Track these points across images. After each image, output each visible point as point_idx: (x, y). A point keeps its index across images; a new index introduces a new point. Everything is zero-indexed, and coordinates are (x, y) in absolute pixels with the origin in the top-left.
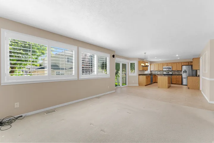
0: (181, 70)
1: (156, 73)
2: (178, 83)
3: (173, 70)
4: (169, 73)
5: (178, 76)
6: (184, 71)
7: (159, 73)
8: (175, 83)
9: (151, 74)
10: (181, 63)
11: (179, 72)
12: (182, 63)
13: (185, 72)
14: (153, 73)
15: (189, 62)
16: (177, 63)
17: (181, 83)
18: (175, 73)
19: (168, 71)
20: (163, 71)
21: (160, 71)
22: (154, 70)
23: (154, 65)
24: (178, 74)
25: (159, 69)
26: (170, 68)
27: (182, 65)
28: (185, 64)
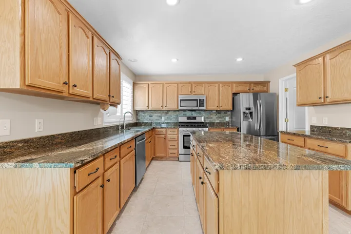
0: (230, 107)
1: (155, 118)
3: (210, 108)
4: (195, 118)
7: (163, 120)
9: (136, 124)
12: (234, 85)
14: (146, 119)
16: (221, 85)
18: (212, 118)
19: (193, 113)
20: (177, 113)
21: (166, 113)
22: (148, 106)
23: (146, 86)
24: (218, 121)
25: (165, 105)
26: (199, 100)
27: (234, 91)
28: (241, 88)
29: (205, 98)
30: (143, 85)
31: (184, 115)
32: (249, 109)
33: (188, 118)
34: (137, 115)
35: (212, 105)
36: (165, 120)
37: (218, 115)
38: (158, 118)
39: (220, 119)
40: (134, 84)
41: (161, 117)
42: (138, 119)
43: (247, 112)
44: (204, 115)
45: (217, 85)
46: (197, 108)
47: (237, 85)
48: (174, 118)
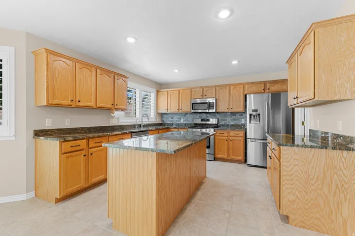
0: (241, 109)
1: (175, 120)
2: (234, 157)
3: (219, 110)
4: (209, 120)
5: (232, 133)
6: (251, 115)
7: (182, 121)
8: (225, 157)
9: (160, 124)
10: (244, 85)
11: (238, 116)
12: (246, 86)
13: (256, 116)
14: (168, 120)
15: (265, 83)
16: (232, 87)
17: (241, 158)
20: (194, 115)
21: (184, 115)
22: (168, 110)
23: (166, 93)
24: (233, 124)
25: (180, 108)
26: (209, 103)
27: (246, 92)
28: (254, 89)
29: (215, 101)
30: (164, 92)
31: (200, 117)
32: (256, 111)
33: (202, 120)
34: (162, 117)
35: (223, 108)
36: (184, 121)
37: (233, 117)
38: (178, 120)
39: (235, 122)
40: (158, 92)
41: (180, 119)
42: (162, 121)
43: (254, 113)
44: (218, 117)
45: (228, 87)
46: (207, 111)
47: (250, 86)
48: (191, 120)
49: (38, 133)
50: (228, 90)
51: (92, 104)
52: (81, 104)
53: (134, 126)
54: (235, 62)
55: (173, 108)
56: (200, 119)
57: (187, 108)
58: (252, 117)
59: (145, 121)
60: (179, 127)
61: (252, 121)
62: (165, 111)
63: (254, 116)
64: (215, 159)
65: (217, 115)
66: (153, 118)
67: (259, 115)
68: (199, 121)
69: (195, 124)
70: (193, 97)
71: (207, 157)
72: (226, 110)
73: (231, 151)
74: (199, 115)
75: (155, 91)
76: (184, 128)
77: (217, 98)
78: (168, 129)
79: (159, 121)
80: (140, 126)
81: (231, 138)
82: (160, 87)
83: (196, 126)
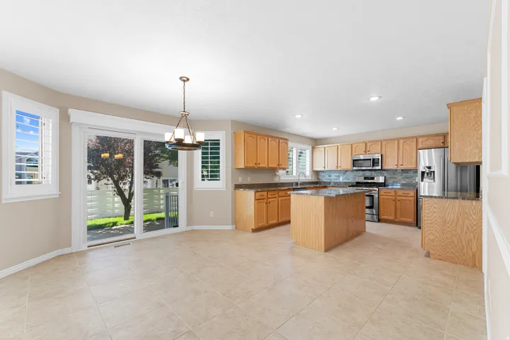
0: (413, 166)
1: (333, 178)
2: (403, 219)
3: (385, 167)
4: (373, 178)
5: (400, 193)
6: (423, 173)
7: (341, 179)
8: (391, 218)
9: (317, 183)
10: (417, 138)
11: (411, 174)
12: (420, 140)
14: (325, 178)
15: (444, 135)
16: (401, 141)
17: (411, 219)
18: (396, 178)
19: (373, 172)
20: (356, 173)
21: (344, 173)
22: (324, 167)
23: (323, 149)
24: (405, 182)
25: (339, 165)
26: (373, 159)
27: (420, 146)
28: (430, 142)
29: (380, 158)
30: (320, 148)
32: (429, 168)
33: (365, 178)
34: (318, 174)
35: (390, 164)
36: (343, 179)
37: (404, 174)
38: (336, 178)
39: (407, 180)
40: (313, 148)
41: (339, 177)
42: (318, 179)
43: (427, 170)
44: (385, 175)
45: (396, 142)
46: (371, 168)
47: (424, 139)
48: (352, 178)
49: (238, 187)
50: (396, 145)
51: (265, 165)
52: (261, 165)
53: (292, 184)
54: (399, 118)
55: (331, 166)
56: (363, 178)
57: (347, 164)
58: (426, 174)
59: (302, 179)
60: (338, 185)
61: (425, 180)
62: (323, 169)
63: (428, 174)
64: (379, 221)
65: (383, 172)
66: (308, 176)
67: (434, 172)
68: (362, 180)
69: (357, 183)
70: (354, 153)
71: (367, 217)
72: (395, 167)
73: (398, 213)
74: (361, 173)
75: (311, 147)
76: (344, 187)
77: (383, 153)
78: (325, 187)
79: (314, 179)
80: (297, 184)
81: (399, 198)
82: (316, 142)
83: (358, 184)
